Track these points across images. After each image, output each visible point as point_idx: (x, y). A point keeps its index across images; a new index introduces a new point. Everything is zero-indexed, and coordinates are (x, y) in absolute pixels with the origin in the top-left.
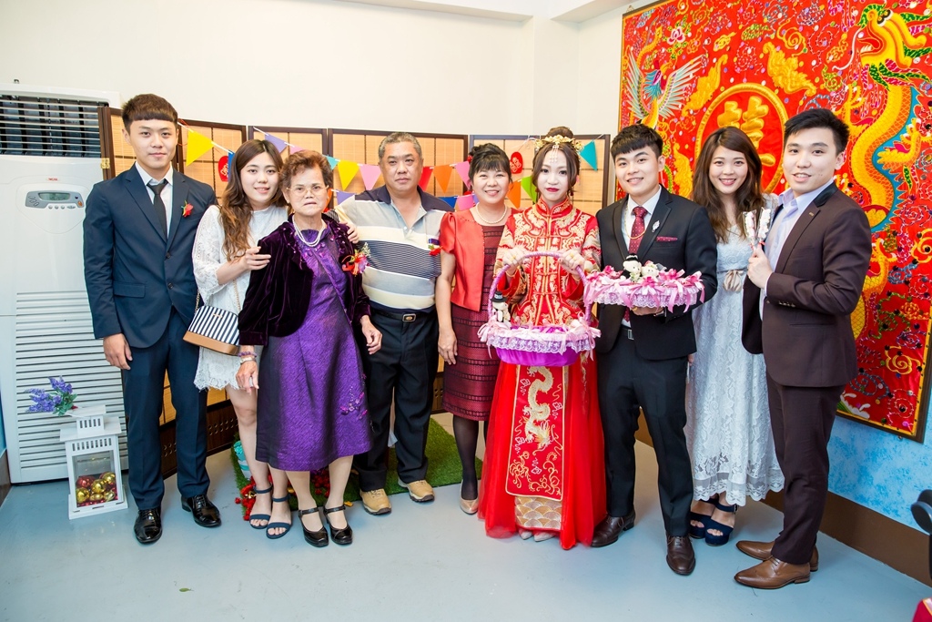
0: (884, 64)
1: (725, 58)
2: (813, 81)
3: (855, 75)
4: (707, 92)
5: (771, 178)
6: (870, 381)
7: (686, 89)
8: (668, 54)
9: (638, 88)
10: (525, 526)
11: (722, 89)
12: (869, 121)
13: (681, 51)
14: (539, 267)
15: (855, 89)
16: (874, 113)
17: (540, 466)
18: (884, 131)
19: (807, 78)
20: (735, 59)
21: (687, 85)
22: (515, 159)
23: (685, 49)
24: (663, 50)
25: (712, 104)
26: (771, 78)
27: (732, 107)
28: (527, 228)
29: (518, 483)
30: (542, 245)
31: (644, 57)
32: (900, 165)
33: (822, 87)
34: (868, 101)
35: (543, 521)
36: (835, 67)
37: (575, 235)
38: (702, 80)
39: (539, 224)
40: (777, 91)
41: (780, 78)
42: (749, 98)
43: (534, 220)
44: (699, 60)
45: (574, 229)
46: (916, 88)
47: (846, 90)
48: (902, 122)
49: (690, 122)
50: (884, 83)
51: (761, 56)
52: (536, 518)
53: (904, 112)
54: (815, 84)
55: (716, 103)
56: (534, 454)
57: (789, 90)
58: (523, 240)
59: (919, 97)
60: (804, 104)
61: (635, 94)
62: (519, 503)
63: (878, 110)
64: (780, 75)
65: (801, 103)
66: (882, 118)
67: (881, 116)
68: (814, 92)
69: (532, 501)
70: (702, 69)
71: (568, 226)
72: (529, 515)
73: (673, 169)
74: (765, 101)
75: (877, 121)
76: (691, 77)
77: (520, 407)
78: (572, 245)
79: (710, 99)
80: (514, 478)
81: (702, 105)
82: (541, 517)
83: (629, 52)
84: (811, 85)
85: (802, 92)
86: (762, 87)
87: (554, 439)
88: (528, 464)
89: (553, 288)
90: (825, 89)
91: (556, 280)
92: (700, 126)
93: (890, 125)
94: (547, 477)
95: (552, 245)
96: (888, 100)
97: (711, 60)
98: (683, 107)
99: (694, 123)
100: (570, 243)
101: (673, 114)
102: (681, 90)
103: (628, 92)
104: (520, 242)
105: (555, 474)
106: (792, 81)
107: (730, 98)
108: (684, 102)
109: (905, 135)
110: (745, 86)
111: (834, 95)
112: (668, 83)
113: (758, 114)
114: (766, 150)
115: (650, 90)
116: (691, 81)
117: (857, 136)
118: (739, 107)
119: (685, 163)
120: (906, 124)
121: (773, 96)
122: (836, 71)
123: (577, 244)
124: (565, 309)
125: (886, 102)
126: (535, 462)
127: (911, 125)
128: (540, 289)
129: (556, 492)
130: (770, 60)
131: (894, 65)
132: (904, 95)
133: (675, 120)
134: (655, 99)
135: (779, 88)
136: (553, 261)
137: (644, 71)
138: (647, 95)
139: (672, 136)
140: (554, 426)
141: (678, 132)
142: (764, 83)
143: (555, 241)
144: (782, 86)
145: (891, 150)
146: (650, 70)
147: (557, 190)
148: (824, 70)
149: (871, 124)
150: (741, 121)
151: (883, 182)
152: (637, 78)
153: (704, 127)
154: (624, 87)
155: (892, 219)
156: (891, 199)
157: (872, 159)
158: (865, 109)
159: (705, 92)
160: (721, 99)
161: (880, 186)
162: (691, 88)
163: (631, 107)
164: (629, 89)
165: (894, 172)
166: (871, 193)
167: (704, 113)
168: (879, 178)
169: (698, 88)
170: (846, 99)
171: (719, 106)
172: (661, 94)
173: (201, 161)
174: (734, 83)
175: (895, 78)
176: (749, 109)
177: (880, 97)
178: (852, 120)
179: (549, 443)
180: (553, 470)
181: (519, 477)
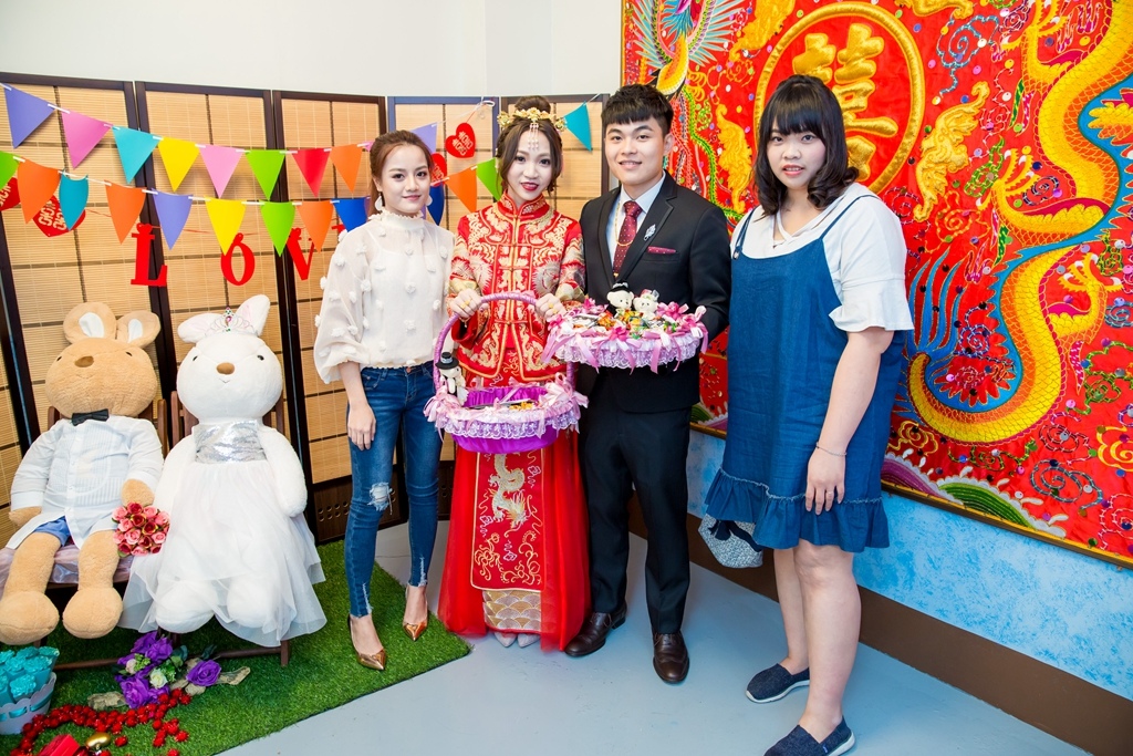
4: (774, 20)
5: (890, 157)
7: (735, 17)
9: (654, 19)
10: (498, 627)
12: (1074, 56)
16: (1084, 41)
17: (515, 550)
18: (1104, 73)
21: (738, 11)
25: (783, 40)
27: (818, 42)
28: (485, 232)
29: (487, 574)
30: (505, 256)
34: (1073, 22)
35: (523, 622)
37: (551, 244)
39: (502, 227)
40: (899, 13)
42: (848, 27)
43: (494, 222)
47: (1030, 6)
49: (744, 69)
55: (791, 37)
56: (506, 535)
57: (922, 10)
60: (950, 33)
61: (647, 31)
62: (489, 600)
63: (1092, 36)
65: (945, 30)
66: (1099, 50)
67: (1098, 47)
68: (970, 12)
69: (506, 595)
71: (542, 232)
72: (502, 614)
73: (717, 145)
75: (1090, 56)
77: (485, 477)
78: (546, 258)
79: (779, 30)
80: (481, 568)
81: (764, 42)
82: (519, 615)
85: (947, 12)
87: (531, 513)
88: (499, 548)
89: (521, 315)
92: (763, 75)
93: (1115, 61)
94: (524, 563)
95: (519, 256)
96: (1114, 19)
98: (730, 46)
99: (751, 71)
100: (544, 255)
101: (714, 59)
102: (728, 19)
103: (635, 27)
104: (475, 252)
105: (534, 558)
107: (814, 29)
108: (734, 38)
110: (841, 7)
111: (1005, 14)
112: (704, 9)
113: (866, 53)
114: (880, 110)
115: (673, 22)
117: (1050, 82)
118: (830, 42)
119: (737, 135)
121: (892, 22)
125: (1108, 21)
126: (508, 546)
129: (536, 582)
133: (718, 68)
134: (682, 35)
135: (903, 7)
136: (521, 278)
138: (667, 30)
140: (530, 497)
141: (723, 87)
144: (910, 4)
145: (1116, 104)
147: (536, 185)
149: (1078, 62)
150: (835, 65)
151: (1099, 160)
152: (651, 5)
153: (769, 77)
154: (628, 20)
155: (1115, 222)
156: (1113, 188)
157: (1078, 120)
158: (1066, 36)
159: (769, 20)
160: (798, 30)
161: (1094, 166)
162: (744, 14)
163: (642, 50)
164: (636, 23)
165: (1123, 142)
166: (1075, 177)
167: (768, 54)
168: (1091, 153)
169: (756, 13)
170: (1029, 20)
171: (794, 41)
172: (692, 27)
174: (822, 3)
176: (849, 45)
177: (1097, 15)
178: (1041, 56)
179: (525, 519)
180: (532, 554)
181: (488, 566)
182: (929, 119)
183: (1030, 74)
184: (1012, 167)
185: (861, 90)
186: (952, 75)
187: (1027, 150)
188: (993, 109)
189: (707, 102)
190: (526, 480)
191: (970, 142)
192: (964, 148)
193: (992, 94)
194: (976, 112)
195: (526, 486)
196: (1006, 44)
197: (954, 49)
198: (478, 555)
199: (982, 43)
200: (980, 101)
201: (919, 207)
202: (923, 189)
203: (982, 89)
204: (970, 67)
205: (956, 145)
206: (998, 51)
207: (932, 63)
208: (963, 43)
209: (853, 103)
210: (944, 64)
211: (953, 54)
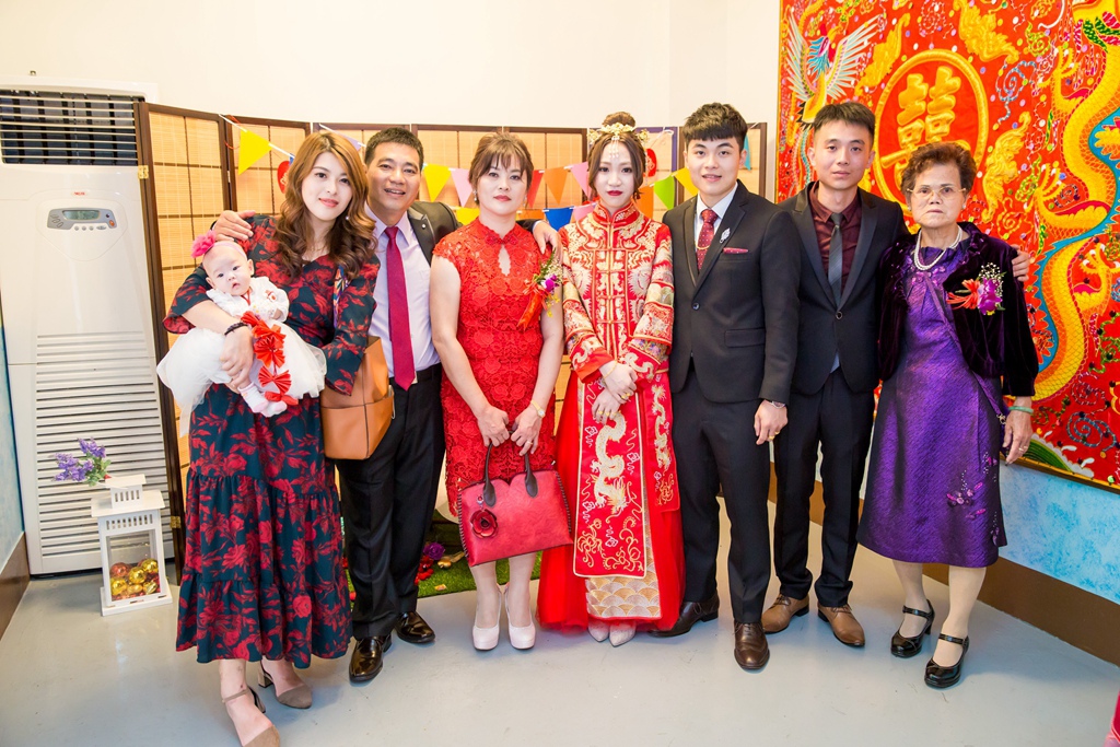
0: (1101, 18)
1: (907, 17)
2: (1015, 44)
3: (1066, 34)
4: (886, 63)
6: (1093, 429)
7: (860, 60)
8: (838, 15)
9: (801, 60)
10: (603, 615)
11: (904, 58)
12: (1084, 93)
13: (853, 11)
15: (1066, 52)
16: (1090, 82)
17: (615, 536)
18: (1103, 105)
19: (1007, 41)
20: (919, 19)
23: (857, 8)
24: (831, 10)
25: (892, 79)
26: (963, 42)
27: (916, 81)
28: (583, 241)
29: (590, 560)
30: (602, 261)
31: (808, 20)
33: (1026, 51)
34: (1082, 67)
36: (1041, 25)
37: (643, 248)
38: (879, 48)
39: (598, 234)
40: (971, 59)
41: (974, 41)
42: (937, 68)
43: (590, 231)
44: (876, 21)
45: (641, 241)
47: (1055, 55)
50: (1101, 43)
51: (951, 14)
52: (616, 605)
54: (1017, 48)
55: (897, 77)
56: (607, 521)
57: (985, 56)
60: (1004, 75)
62: (594, 588)
63: (1095, 78)
64: (973, 38)
65: (1001, 73)
66: (1100, 88)
67: (1099, 86)
68: (1017, 59)
69: (609, 581)
70: (879, 34)
71: (634, 236)
72: (607, 602)
74: (957, 72)
75: (1094, 92)
76: (866, 44)
78: (640, 260)
79: (889, 71)
80: (584, 554)
81: (879, 80)
82: (623, 603)
83: (789, 14)
84: (1012, 49)
85: (1001, 59)
86: (952, 54)
87: (631, 500)
88: (600, 534)
89: (620, 315)
90: (1030, 54)
91: (624, 305)
92: (878, 107)
93: (1110, 96)
94: (625, 550)
95: (615, 260)
96: (1108, 66)
97: (890, 22)
98: (856, 83)
100: (637, 258)
101: (844, 93)
102: (854, 62)
103: (789, 66)
104: (575, 260)
105: (635, 544)
106: (988, 45)
107: (914, 70)
108: (857, 77)
110: (932, 53)
111: (1040, 60)
112: (837, 53)
113: (948, 90)
114: (959, 134)
115: (815, 63)
116: (866, 50)
117: (1070, 112)
118: (925, 81)
121: (966, 65)
122: (1043, 29)
123: (647, 259)
125: (1104, 67)
126: (610, 531)
128: (605, 316)
129: (637, 568)
130: (962, 18)
131: (1114, 20)
134: (822, 73)
135: (973, 54)
136: (618, 281)
137: (807, 39)
138: (811, 70)
140: (629, 484)
142: (955, 48)
143: (619, 255)
144: (977, 52)
145: (1112, 128)
146: (815, 37)
147: (619, 193)
148: (1028, 30)
149: (1087, 97)
150: (928, 99)
151: (1103, 171)
152: (801, 50)
153: (882, 108)
154: (783, 59)
157: (1088, 141)
158: (1079, 77)
159: (882, 64)
160: (903, 71)
161: (1100, 175)
162: (866, 58)
163: (793, 85)
164: (790, 64)
165: (1116, 158)
166: (1087, 185)
167: (882, 90)
168: (1097, 166)
169: (874, 57)
170: (1055, 66)
171: (900, 80)
172: (829, 68)
173: (256, 169)
174: (919, 51)
175: (1116, 36)
176: (937, 83)
177: (1097, 62)
178: (1063, 93)
179: (626, 505)
181: (591, 553)
182: (991, 142)
183: (1056, 106)
184: (1046, 178)
185: (944, 119)
186: (1006, 107)
187: (1056, 164)
188: (1033, 134)
190: (625, 466)
191: (1020, 158)
192: (1014, 163)
193: (1032, 122)
194: (1022, 135)
195: (626, 473)
196: (1041, 83)
197: (1007, 87)
199: (1025, 82)
200: (1025, 126)
201: (985, 211)
202: (988, 197)
203: (1026, 117)
204: (1018, 100)
205: (1008, 161)
206: (1036, 89)
207: (993, 98)
208: (1013, 82)
209: (939, 129)
210: (1001, 98)
211: (1007, 91)
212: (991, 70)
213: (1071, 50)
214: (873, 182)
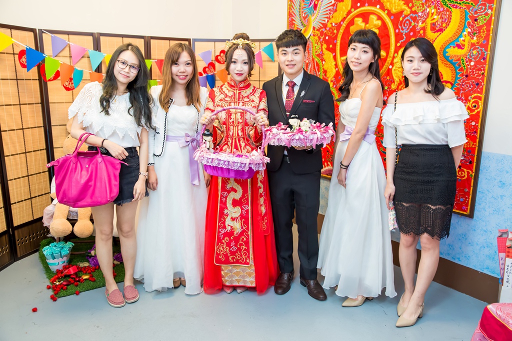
2: (408, 6)
3: (433, 3)
7: (330, 10)
9: (300, 9)
10: (227, 284)
11: (353, 10)
12: (441, 30)
14: (231, 121)
15: (433, 11)
16: (444, 25)
17: (236, 246)
18: (450, 36)
19: (404, 4)
22: (222, 54)
25: (346, 20)
26: (382, 4)
27: (359, 21)
28: (222, 96)
29: (223, 257)
32: (459, 57)
33: (413, 9)
34: (441, 18)
35: (238, 281)
37: (253, 101)
38: (340, 4)
39: (230, 94)
40: (386, 12)
42: (369, 16)
43: (226, 92)
45: (252, 97)
46: (467, 11)
47: (427, 12)
48: (460, 31)
49: (333, 31)
50: (450, 7)
52: (233, 279)
53: (461, 25)
54: (409, 8)
55: (349, 19)
56: (232, 238)
57: (394, 11)
58: (220, 104)
59: (470, 16)
60: (403, 20)
61: (297, 14)
62: (223, 270)
63: (446, 23)
64: (388, 2)
65: (401, 19)
66: (448, 29)
67: (448, 27)
68: (409, 13)
69: (231, 268)
71: (249, 95)
72: (229, 277)
73: (323, 60)
74: (379, 18)
75: (446, 30)
77: (222, 209)
79: (345, 16)
80: (219, 254)
81: (340, 20)
82: (237, 278)
84: (407, 8)
85: (402, 12)
86: (377, 9)
87: (244, 228)
88: (228, 245)
89: (240, 134)
90: (415, 11)
91: (242, 128)
92: (339, 33)
93: (453, 33)
94: (240, 252)
96: (452, 18)
98: (328, 21)
99: (335, 31)
100: (250, 106)
101: (322, 26)
102: (327, 11)
103: (293, 12)
104: (218, 106)
105: (245, 250)
106: (395, 6)
107: (358, 16)
108: (329, 18)
109: (462, 39)
110: (367, 8)
111: (420, 14)
112: (318, 6)
113: (375, 26)
115: (306, 10)
116: (333, 5)
117: (434, 39)
118: (363, 21)
119: (330, 56)
120: (462, 32)
121: (384, 15)
123: (255, 107)
124: (248, 147)
125: (451, 19)
126: (233, 243)
127: (465, 33)
128: (233, 135)
129: (246, 261)
132: (461, 15)
133: (323, 29)
134: (310, 16)
135: (388, 10)
136: (240, 117)
138: (305, 14)
139: (322, 40)
141: (325, 37)
142: (378, 6)
143: (240, 104)
144: (389, 9)
145: (454, 47)
147: (242, 74)
149: (442, 32)
151: (450, 67)
152: (299, 3)
153: (341, 34)
154: (290, 8)
155: (455, 89)
156: (454, 77)
157: (443, 53)
158: (439, 23)
159: (342, 12)
160: (352, 16)
161: (448, 69)
162: (333, 9)
163: (295, 21)
164: (293, 10)
165: (456, 61)
166: (443, 73)
167: (342, 25)
168: (447, 64)
169: (337, 9)
170: (428, 17)
171: (351, 21)
172: (314, 13)
173: (4, 53)
174: (361, 6)
175: (456, 4)
176: (369, 23)
177: (447, 16)
178: (431, 30)
179: (241, 231)
180: (244, 247)
181: (223, 254)
182: (396, 51)
183: (428, 36)
186: (404, 35)
189: (319, 43)
190: (242, 212)
195: (241, 215)
196: (420, 25)
197: (404, 26)
198: (218, 248)
199: (413, 24)
201: (393, 84)
202: (395, 78)
204: (410, 32)
206: (418, 27)
207: (397, 31)
208: (407, 24)
210: (401, 31)
211: (404, 28)
212: (396, 17)
213: (435, 10)
214: (337, 69)
